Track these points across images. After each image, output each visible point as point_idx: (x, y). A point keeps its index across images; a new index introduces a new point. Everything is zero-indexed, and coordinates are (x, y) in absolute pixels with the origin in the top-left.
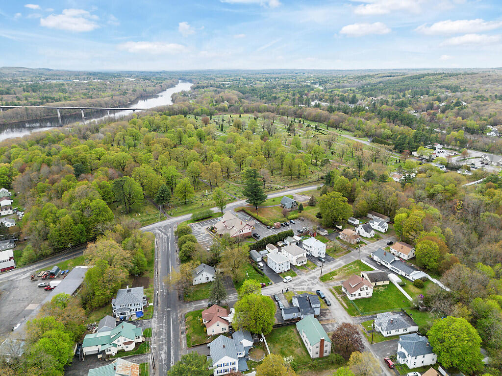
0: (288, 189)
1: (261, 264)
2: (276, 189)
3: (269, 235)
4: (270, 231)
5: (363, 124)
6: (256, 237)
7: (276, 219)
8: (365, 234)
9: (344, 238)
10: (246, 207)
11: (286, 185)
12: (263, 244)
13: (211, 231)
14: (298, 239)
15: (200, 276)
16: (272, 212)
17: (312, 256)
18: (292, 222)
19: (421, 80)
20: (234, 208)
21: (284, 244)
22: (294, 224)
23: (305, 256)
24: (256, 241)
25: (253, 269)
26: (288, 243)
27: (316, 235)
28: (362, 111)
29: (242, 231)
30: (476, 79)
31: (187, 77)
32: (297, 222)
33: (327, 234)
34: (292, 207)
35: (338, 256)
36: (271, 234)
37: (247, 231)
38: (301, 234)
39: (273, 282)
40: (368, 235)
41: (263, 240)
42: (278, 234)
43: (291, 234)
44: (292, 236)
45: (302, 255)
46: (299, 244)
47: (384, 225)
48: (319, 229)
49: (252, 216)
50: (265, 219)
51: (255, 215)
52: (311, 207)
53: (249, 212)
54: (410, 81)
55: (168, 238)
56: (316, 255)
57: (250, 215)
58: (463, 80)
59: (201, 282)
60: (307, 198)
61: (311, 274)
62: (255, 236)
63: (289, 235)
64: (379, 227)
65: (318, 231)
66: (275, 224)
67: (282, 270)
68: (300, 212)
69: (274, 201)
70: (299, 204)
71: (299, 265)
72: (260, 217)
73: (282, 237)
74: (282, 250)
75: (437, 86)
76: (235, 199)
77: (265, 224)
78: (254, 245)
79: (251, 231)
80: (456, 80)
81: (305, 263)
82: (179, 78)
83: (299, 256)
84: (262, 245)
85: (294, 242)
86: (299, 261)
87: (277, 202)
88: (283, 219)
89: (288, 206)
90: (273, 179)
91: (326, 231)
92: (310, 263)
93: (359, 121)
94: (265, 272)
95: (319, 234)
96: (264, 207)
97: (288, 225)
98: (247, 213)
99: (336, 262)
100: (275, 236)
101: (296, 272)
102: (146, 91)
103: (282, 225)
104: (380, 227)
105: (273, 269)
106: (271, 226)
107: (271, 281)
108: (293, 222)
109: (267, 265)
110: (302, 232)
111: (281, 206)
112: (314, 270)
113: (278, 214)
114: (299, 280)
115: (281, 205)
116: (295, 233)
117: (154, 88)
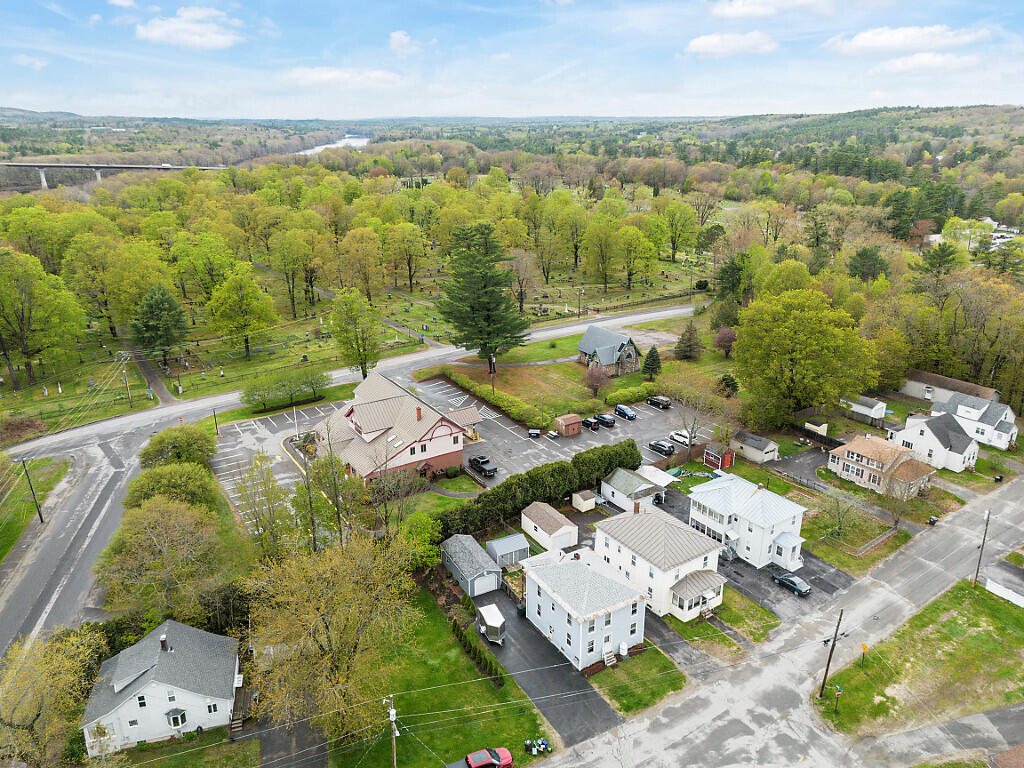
0: (598, 316)
1: (493, 616)
2: (560, 315)
3: (537, 463)
4: (542, 447)
5: (775, 181)
6: (481, 471)
7: (560, 402)
8: (943, 458)
9: (860, 473)
10: (458, 366)
11: (591, 306)
12: (509, 506)
13: (303, 449)
14: (663, 479)
15: (129, 708)
16: (546, 380)
17: (738, 560)
18: (623, 414)
19: (874, 120)
20: (412, 369)
21: (601, 501)
22: (631, 419)
23: (713, 564)
24: (479, 491)
25: (451, 639)
26: (620, 500)
27: (734, 463)
28: (763, 160)
29: (424, 448)
30: (993, 116)
31: (364, 128)
32: (643, 412)
33: (775, 456)
34: (620, 363)
35: (865, 564)
36: (544, 460)
37: (443, 445)
38: (665, 457)
39: (555, 737)
40: (956, 462)
41: (507, 487)
42: (577, 461)
43: (627, 459)
44: (634, 468)
45: (696, 565)
46: (669, 500)
47: (1003, 418)
48: (740, 437)
49: (474, 396)
50: (519, 403)
51: (485, 389)
52: (685, 364)
53: (464, 380)
54: (848, 122)
55: (116, 477)
56: (759, 559)
57: (466, 390)
58: (967, 119)
59: (134, 736)
60: (664, 338)
61: (757, 671)
62: (479, 468)
63: (622, 465)
64: (982, 426)
65: (735, 445)
66: (560, 420)
67: (605, 651)
68: (651, 380)
69: (553, 346)
70: (645, 352)
71: (687, 616)
72: (502, 395)
73: (593, 473)
74: (600, 536)
75: (912, 128)
76: (422, 341)
77: (521, 422)
78: (466, 512)
79: (460, 446)
80: (950, 118)
81: (715, 602)
82: (346, 130)
83: (685, 570)
84: (504, 511)
85: (646, 493)
86: (690, 595)
87: (564, 351)
88: (590, 403)
89: (606, 358)
90: (549, 290)
91: (772, 446)
92: (738, 603)
93: (762, 177)
94: (514, 661)
95: (742, 459)
96: (518, 363)
97: (610, 425)
98: (455, 384)
99: (862, 592)
100: (560, 470)
101: (677, 658)
102: (265, 146)
103: (587, 424)
104: (988, 429)
105: (558, 641)
106: (544, 430)
107: (546, 727)
108: (630, 412)
109: (522, 613)
110: (669, 453)
111: (580, 362)
112: (769, 648)
113: (569, 386)
114: (704, 719)
115: (576, 358)
116: (645, 454)
117: (285, 142)
